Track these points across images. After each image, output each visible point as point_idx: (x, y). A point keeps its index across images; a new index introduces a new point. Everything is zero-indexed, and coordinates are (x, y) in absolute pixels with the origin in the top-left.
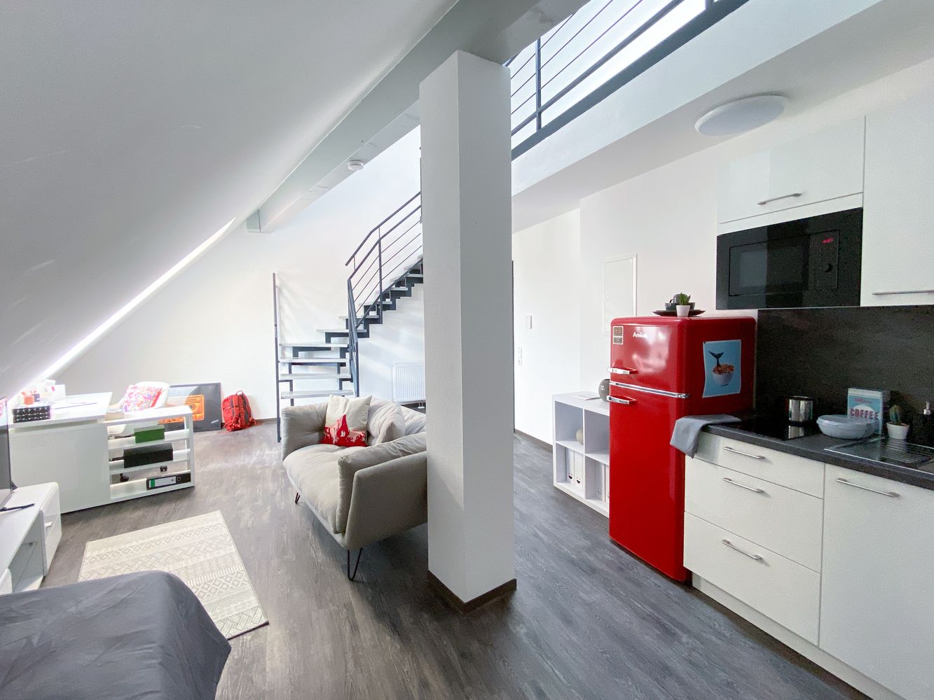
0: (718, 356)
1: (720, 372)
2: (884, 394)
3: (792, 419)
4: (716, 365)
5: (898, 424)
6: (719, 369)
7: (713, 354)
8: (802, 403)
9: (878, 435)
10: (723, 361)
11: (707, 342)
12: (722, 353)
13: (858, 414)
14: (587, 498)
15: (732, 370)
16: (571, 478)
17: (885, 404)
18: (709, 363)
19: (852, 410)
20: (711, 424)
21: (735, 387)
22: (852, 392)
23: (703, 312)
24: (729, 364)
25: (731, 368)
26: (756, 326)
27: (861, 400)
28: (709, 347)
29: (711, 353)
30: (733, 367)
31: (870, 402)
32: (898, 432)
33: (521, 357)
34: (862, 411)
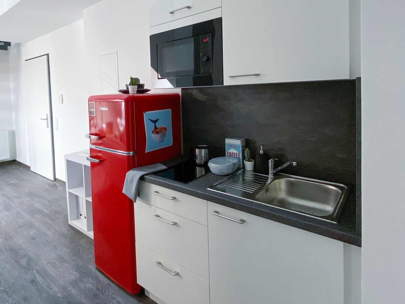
0: (155, 122)
1: (157, 133)
2: (242, 141)
3: (198, 161)
4: (154, 127)
5: (249, 161)
6: (156, 131)
7: (151, 120)
8: (203, 150)
9: (240, 168)
10: (158, 125)
11: (146, 112)
12: (158, 119)
13: (231, 155)
14: (88, 231)
15: (166, 130)
16: (81, 215)
17: (243, 147)
18: (148, 127)
19: (228, 153)
20: (146, 175)
21: (169, 141)
22: (228, 141)
23: (150, 90)
24: (163, 126)
25: (165, 129)
26: (181, 99)
27: (232, 146)
28: (148, 116)
29: (149, 119)
30: (166, 128)
31: (236, 147)
32: (249, 165)
33: (57, 125)
34: (233, 153)
